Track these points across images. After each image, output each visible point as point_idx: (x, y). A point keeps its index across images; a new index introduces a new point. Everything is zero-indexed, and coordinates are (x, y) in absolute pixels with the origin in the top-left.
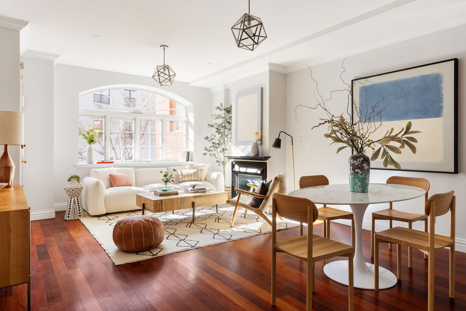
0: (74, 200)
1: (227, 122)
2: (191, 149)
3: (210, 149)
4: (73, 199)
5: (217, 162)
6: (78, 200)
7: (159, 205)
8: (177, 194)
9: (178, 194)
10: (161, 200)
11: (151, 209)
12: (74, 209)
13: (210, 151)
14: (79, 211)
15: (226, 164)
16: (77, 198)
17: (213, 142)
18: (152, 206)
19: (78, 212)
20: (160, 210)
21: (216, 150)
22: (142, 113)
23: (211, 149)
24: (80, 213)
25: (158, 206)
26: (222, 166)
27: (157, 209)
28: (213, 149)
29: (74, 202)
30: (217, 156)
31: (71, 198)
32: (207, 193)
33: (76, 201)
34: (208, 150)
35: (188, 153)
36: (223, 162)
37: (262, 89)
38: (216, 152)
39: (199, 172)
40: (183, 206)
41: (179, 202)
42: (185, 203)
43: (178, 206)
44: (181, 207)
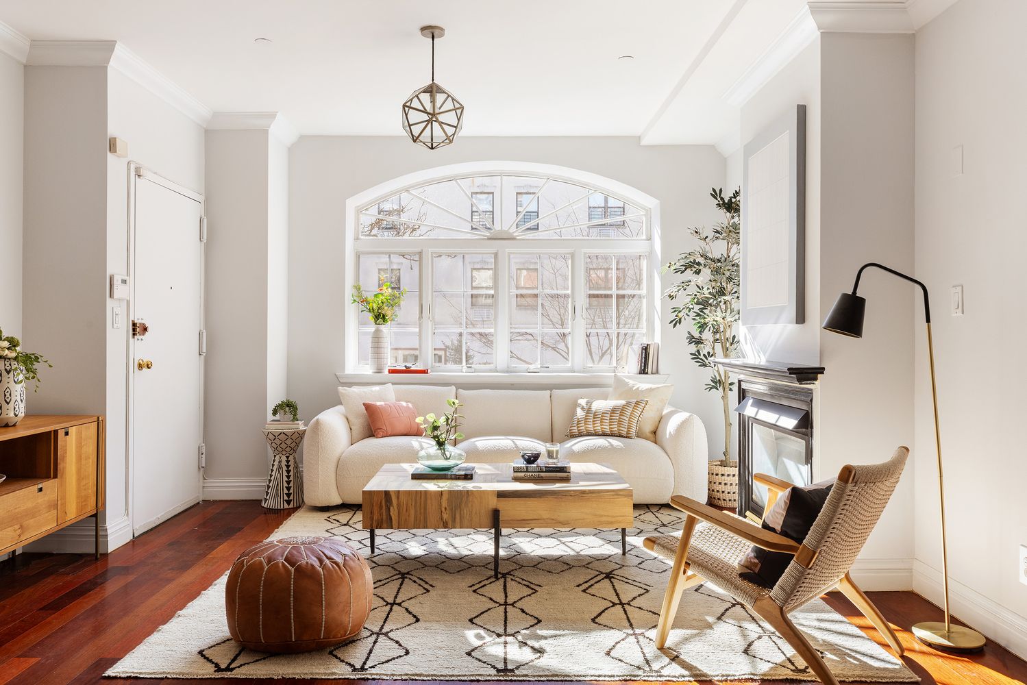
0: (280, 462)
4: (277, 458)
6: (288, 462)
8: (468, 477)
9: (472, 479)
12: (278, 484)
14: (288, 488)
16: (288, 457)
19: (286, 491)
22: (514, 239)
24: (289, 495)
25: (376, 509)
27: (372, 519)
29: (280, 467)
31: (275, 456)
33: (284, 463)
35: (646, 349)
39: (629, 410)
40: (458, 520)
41: (444, 504)
42: (465, 511)
43: (442, 519)
44: (451, 522)
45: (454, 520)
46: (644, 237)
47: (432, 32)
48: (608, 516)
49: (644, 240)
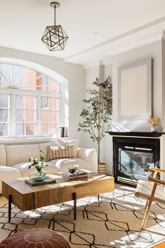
1: (103, 97)
2: (66, 125)
3: (84, 124)
5: (92, 138)
7: (31, 200)
8: (54, 182)
9: (56, 182)
10: (33, 193)
11: (20, 205)
13: (84, 127)
15: (101, 140)
17: (87, 118)
18: (21, 202)
20: (31, 207)
21: (90, 126)
22: (17, 89)
23: (86, 124)
25: (28, 202)
26: (96, 142)
27: (27, 206)
28: (87, 125)
30: (91, 131)
32: (90, 180)
34: (82, 126)
35: (63, 129)
36: (98, 138)
37: (152, 60)
38: (90, 128)
40: (61, 200)
41: (56, 194)
42: (63, 196)
43: (55, 200)
44: (58, 201)
45: (59, 200)
46: (59, 92)
47: (55, 4)
48: (108, 188)
49: (58, 93)
